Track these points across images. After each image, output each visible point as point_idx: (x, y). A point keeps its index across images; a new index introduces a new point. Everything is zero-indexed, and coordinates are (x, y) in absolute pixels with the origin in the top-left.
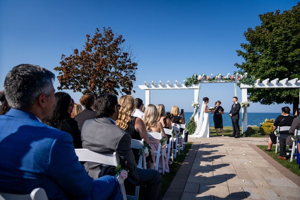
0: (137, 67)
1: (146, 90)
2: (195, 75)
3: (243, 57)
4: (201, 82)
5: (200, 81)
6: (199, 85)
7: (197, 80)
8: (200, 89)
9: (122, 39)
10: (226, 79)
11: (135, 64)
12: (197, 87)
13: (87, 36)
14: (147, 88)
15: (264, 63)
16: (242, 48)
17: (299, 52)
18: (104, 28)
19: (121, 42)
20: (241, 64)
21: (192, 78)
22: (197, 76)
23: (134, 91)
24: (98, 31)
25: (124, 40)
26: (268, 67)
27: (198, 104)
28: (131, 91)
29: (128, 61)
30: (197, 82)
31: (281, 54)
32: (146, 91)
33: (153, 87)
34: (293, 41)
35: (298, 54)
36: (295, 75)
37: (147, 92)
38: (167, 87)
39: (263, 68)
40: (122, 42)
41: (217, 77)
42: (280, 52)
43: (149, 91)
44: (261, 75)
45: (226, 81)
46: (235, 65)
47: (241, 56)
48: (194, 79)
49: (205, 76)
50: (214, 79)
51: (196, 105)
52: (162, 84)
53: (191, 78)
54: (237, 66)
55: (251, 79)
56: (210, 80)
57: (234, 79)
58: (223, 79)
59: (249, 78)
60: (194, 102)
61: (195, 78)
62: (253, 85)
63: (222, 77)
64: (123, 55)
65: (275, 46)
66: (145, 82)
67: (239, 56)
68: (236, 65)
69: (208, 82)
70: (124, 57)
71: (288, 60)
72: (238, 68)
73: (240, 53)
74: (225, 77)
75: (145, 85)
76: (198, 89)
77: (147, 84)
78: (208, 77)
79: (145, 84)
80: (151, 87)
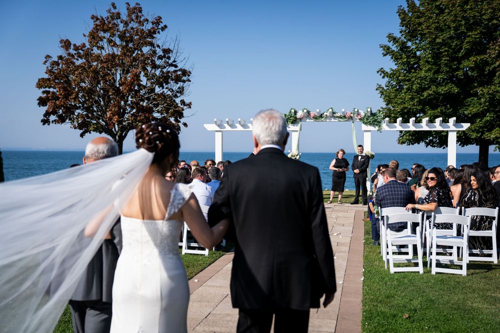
0: (190, 78)
1: (216, 131)
2: (293, 111)
3: (392, 58)
4: (303, 120)
5: (301, 119)
6: (299, 125)
7: (296, 118)
8: (301, 130)
9: (161, 25)
10: (340, 117)
11: (185, 73)
12: (297, 128)
13: (92, 18)
14: (218, 129)
15: (421, 77)
16: (390, 42)
17: (474, 63)
18: (128, 4)
19: (160, 30)
20: (389, 71)
21: (289, 115)
22: (296, 112)
23: (185, 125)
24: (115, 8)
25: (166, 27)
26: (427, 84)
27: (297, 154)
28: (180, 124)
29: (171, 65)
30: (296, 120)
31: (446, 65)
32: (216, 133)
33: (228, 128)
34: (467, 43)
35: (473, 65)
36: (473, 100)
37: (218, 136)
38: (249, 128)
39: (418, 86)
40: (162, 31)
41: (325, 114)
42: (445, 60)
43: (221, 133)
44: (415, 98)
45: (340, 120)
46: (378, 72)
47: (389, 57)
48: (291, 116)
49: (308, 112)
50: (321, 116)
51: (294, 156)
52: (243, 123)
53: (287, 114)
54: (383, 75)
55: (377, 117)
56: (315, 118)
57: (352, 117)
58: (335, 117)
59: (374, 116)
60: (291, 151)
61: (293, 114)
62: (380, 127)
63: (334, 113)
64: (162, 54)
65: (438, 49)
66: (215, 120)
67: (385, 55)
68: (380, 73)
69: (313, 121)
70: (164, 57)
71: (458, 74)
72: (383, 77)
73: (387, 51)
74: (338, 115)
75: (215, 125)
76: (297, 131)
77: (219, 123)
78: (312, 114)
79: (216, 123)
80: (225, 128)
